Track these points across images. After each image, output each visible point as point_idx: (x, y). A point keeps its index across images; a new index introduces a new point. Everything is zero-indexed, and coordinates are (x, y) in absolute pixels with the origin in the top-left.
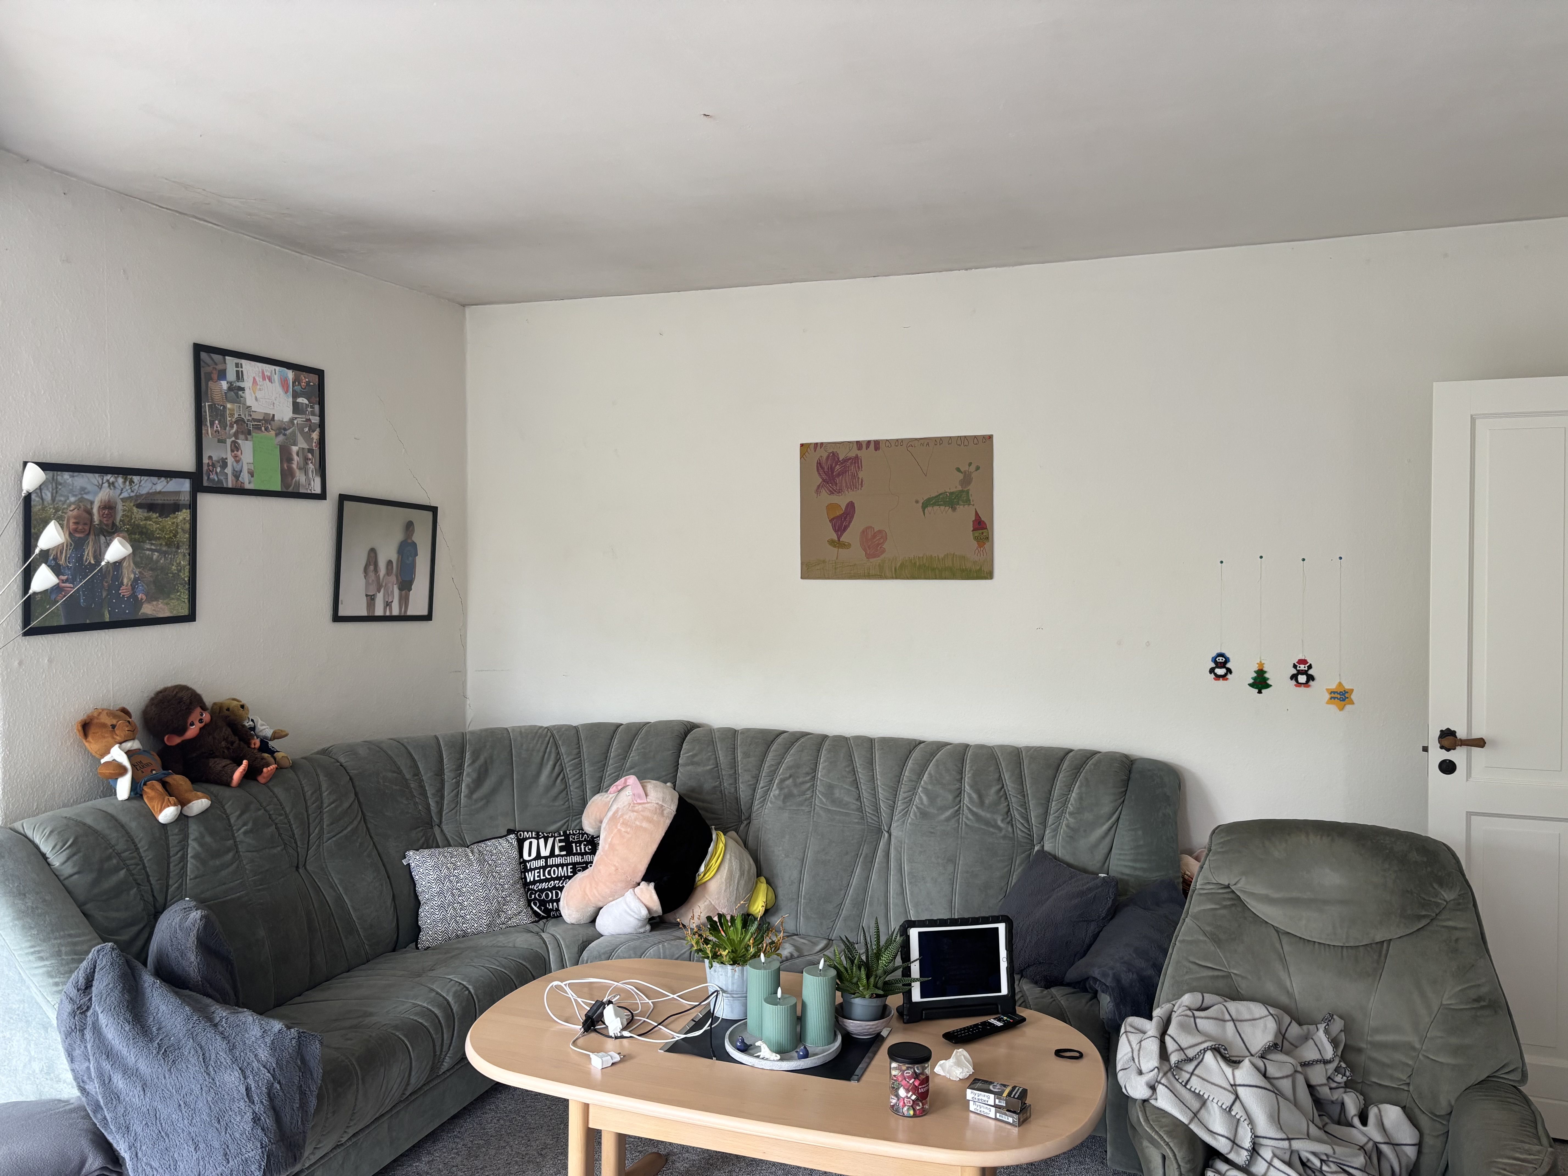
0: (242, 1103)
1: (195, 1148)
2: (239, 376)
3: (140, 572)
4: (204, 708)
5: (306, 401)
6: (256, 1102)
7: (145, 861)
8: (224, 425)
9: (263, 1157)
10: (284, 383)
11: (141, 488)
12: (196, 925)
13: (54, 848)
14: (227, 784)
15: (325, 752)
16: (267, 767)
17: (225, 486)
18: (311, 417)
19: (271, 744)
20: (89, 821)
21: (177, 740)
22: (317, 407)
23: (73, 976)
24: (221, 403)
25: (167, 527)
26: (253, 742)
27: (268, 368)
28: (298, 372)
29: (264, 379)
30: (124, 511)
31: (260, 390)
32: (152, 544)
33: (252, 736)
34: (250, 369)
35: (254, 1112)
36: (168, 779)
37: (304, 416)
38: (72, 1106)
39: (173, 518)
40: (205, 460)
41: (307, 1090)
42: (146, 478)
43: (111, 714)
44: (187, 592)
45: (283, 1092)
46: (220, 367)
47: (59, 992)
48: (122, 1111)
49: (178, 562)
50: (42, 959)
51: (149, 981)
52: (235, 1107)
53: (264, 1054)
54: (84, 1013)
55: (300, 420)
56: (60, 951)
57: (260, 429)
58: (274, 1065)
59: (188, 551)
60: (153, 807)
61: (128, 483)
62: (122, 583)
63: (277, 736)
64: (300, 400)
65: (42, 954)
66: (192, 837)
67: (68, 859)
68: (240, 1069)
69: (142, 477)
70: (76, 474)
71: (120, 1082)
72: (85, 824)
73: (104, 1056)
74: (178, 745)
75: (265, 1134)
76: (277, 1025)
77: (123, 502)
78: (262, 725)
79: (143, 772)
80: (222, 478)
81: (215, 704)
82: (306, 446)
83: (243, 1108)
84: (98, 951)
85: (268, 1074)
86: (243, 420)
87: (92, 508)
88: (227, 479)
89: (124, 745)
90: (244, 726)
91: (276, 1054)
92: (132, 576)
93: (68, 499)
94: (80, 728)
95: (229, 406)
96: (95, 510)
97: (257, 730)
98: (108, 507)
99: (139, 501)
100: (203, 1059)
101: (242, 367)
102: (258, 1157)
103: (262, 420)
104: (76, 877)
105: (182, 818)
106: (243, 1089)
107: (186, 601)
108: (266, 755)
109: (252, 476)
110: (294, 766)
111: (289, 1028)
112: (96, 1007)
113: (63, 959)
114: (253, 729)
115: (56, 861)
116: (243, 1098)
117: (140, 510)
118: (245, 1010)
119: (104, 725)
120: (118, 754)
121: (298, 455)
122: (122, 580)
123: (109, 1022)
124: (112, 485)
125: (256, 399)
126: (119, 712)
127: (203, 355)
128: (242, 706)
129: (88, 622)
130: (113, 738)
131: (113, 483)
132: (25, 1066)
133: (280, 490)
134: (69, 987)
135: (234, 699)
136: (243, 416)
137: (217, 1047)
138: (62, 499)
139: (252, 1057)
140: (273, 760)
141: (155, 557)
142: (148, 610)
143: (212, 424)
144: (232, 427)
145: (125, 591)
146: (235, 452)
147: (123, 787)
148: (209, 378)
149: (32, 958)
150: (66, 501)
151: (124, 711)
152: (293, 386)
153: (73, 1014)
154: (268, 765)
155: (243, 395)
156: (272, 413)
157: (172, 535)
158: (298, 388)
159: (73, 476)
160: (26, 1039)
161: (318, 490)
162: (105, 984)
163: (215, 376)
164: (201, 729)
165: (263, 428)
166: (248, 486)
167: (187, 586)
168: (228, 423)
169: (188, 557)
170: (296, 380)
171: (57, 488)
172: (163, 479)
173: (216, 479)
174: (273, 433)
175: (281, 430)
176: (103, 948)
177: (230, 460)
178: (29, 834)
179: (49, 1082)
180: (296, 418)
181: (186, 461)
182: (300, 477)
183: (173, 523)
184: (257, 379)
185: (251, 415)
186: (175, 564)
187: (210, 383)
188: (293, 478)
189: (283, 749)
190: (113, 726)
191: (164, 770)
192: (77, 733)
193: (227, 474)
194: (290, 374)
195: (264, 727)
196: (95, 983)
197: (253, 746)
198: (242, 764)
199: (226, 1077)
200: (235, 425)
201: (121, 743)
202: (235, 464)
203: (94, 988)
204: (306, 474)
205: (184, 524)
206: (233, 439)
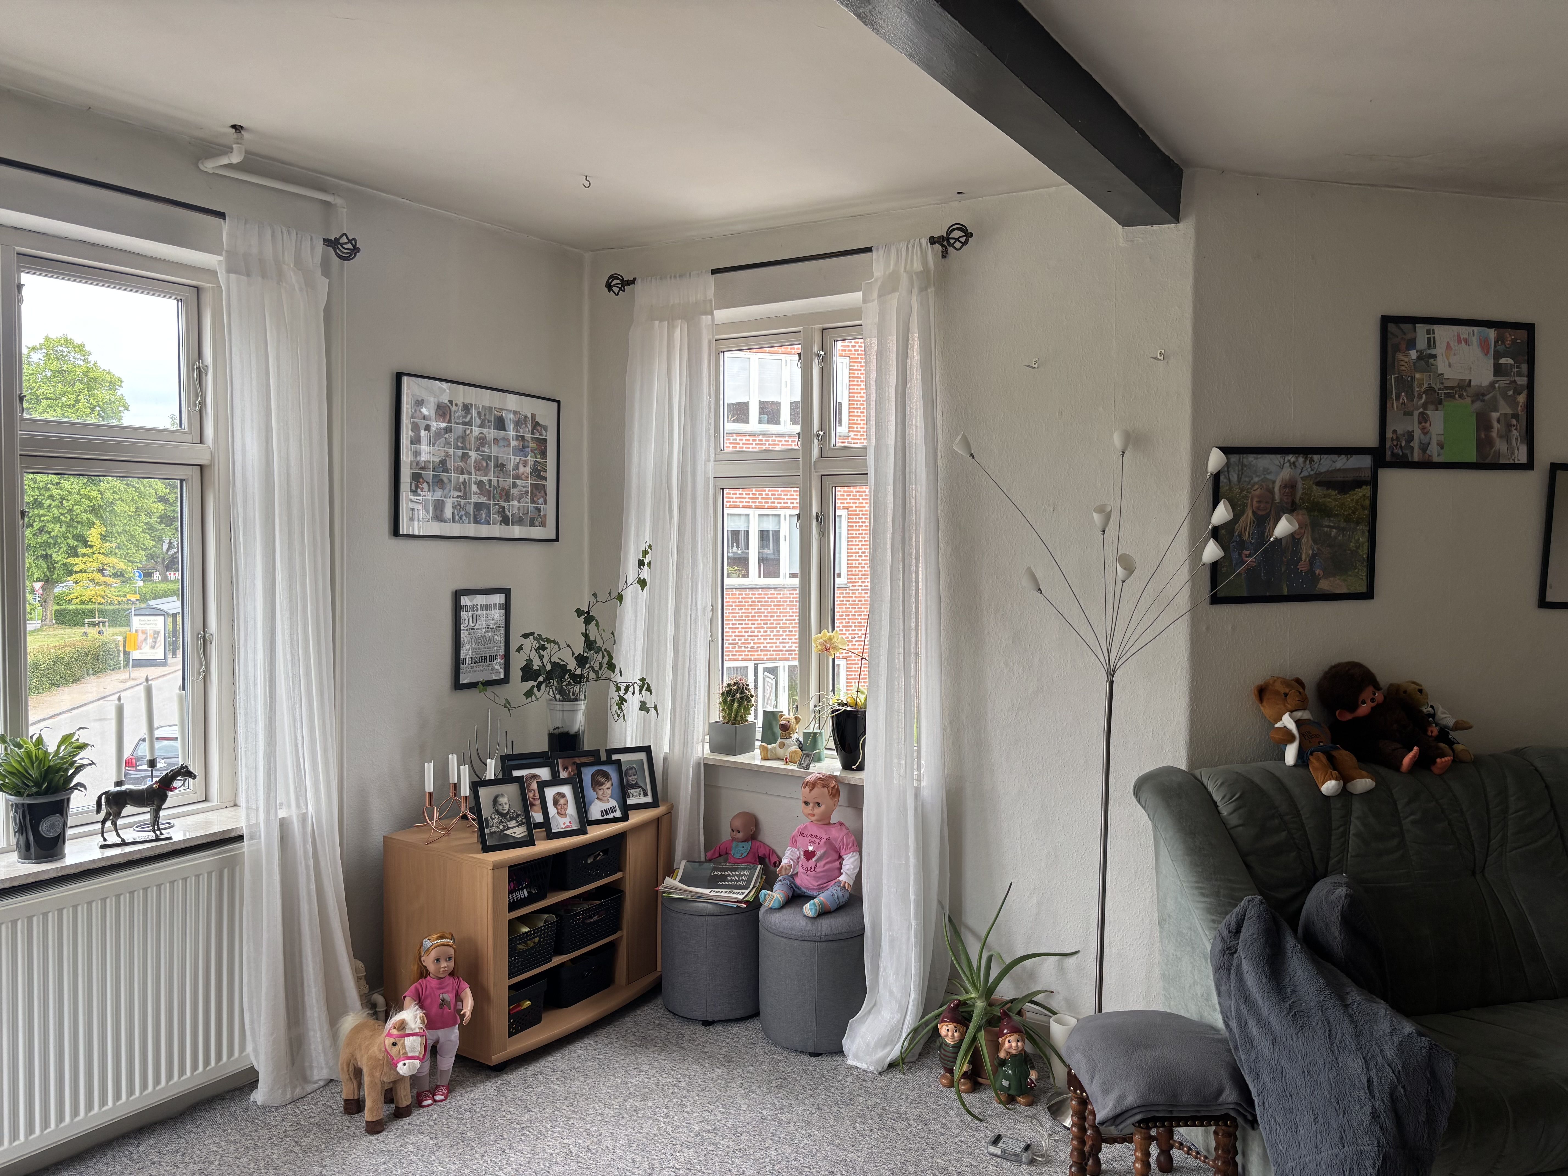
0: (1362, 1093)
1: (1314, 1120)
2: (1431, 343)
3: (1318, 549)
4: (1377, 687)
5: (1511, 361)
6: (1376, 1097)
7: (1307, 828)
8: (1411, 398)
9: (1379, 1157)
10: (1484, 345)
11: (1321, 466)
12: (1341, 902)
13: (1223, 798)
14: (1397, 767)
15: (1518, 752)
16: (1441, 757)
17: (1410, 460)
18: (1517, 379)
19: (1453, 734)
20: (1257, 779)
21: (1348, 717)
22: (1524, 367)
23: (1227, 919)
24: (1409, 374)
25: (1347, 504)
26: (1430, 729)
27: (1464, 331)
28: (1501, 330)
29: (1459, 341)
30: (1303, 489)
31: (1455, 355)
32: (1330, 521)
33: (1430, 724)
34: (1442, 333)
35: (1373, 1107)
36: (1335, 753)
37: (1507, 378)
38: (1220, 1037)
39: (1353, 495)
40: (1389, 435)
41: (1437, 1107)
42: (1326, 456)
43: (1285, 682)
44: (1365, 569)
45: (1407, 1099)
46: (1409, 336)
47: (1215, 929)
48: (1254, 1056)
49: (1356, 538)
50: (1203, 895)
51: (1290, 943)
52: (1356, 1093)
53: (1390, 1052)
54: (1232, 954)
55: (1503, 382)
56: (1219, 892)
57: (1454, 397)
58: (1400, 1068)
59: (1367, 528)
60: (1317, 778)
61: (1308, 462)
62: (1300, 559)
63: (1458, 727)
64: (1503, 361)
65: (1203, 891)
66: (1355, 815)
67: (1235, 811)
68: (1364, 1058)
69: (1322, 456)
70: (1259, 456)
71: (1254, 1029)
72: (1252, 782)
73: (1242, 1000)
74: (1350, 720)
75: (1383, 1134)
76: (1408, 1028)
77: (1303, 480)
78: (1444, 713)
79: (1310, 742)
80: (1407, 452)
81: (1391, 685)
82: (1509, 411)
83: (1363, 1098)
84: (1249, 901)
85: (1391, 1074)
86: (1433, 389)
87: (1273, 488)
88: (1412, 453)
89: (1295, 713)
90: (1422, 712)
91: (1403, 1057)
92: (1311, 552)
93: (1252, 479)
94: (1256, 693)
95: (1417, 376)
96: (1276, 490)
97: (1437, 718)
98: (1290, 486)
99: (1318, 480)
100: (1329, 1035)
101: (1434, 333)
102: (1373, 1154)
103: (1456, 387)
104: (1241, 828)
105: (1344, 793)
106: (1364, 1080)
107: (1364, 578)
108: (1443, 745)
109: (1442, 448)
110: (1477, 762)
111: (1420, 1034)
112: (1241, 953)
113: (1221, 900)
114: (1433, 716)
115: (1225, 810)
116: (1364, 1089)
117: (1319, 488)
118: (1382, 1002)
119: (1277, 693)
120: (1288, 722)
121: (1498, 421)
122: (1301, 555)
123: (1250, 969)
124: (1293, 465)
125: (1450, 366)
126: (1293, 682)
127: (1391, 327)
128: (1421, 691)
129: (1268, 594)
130: (1285, 706)
131: (1294, 463)
132: (1190, 986)
133: (1475, 461)
134: (1222, 926)
135: (1414, 683)
136: (1433, 385)
137: (1343, 1028)
138: (1247, 479)
139: (1378, 1051)
140: (1451, 752)
141: (1333, 534)
142: (1325, 585)
143: (1398, 397)
144: (1420, 397)
145: (1303, 566)
146: (1423, 424)
147: (1291, 754)
148: (1397, 349)
149: (1195, 892)
150: (1250, 481)
151: (1299, 681)
152: (1495, 346)
153: (1223, 952)
154: (1443, 755)
155: (1434, 362)
156: (1467, 378)
157: (1351, 511)
158: (1500, 348)
159: (1257, 458)
160: (1191, 963)
161: (1523, 459)
162: (1250, 934)
163: (1403, 346)
164: (1373, 708)
165: (1457, 396)
166: (1436, 459)
167: (1365, 563)
168: (1416, 395)
169: (1367, 534)
170: (1499, 339)
171: (1242, 469)
172: (1343, 456)
173: (1401, 454)
174: (1469, 400)
175: (1479, 395)
176: (1253, 899)
177: (1417, 433)
178: (1205, 781)
179: (1207, 1008)
180: (1498, 381)
181: (1368, 437)
182: (1501, 446)
183: (1352, 500)
184: (1452, 343)
185: (1442, 383)
186: (1353, 540)
187: (1398, 355)
188: (1491, 449)
189: (1464, 741)
190: (1286, 695)
191: (1332, 743)
192: (1253, 698)
193: (1412, 448)
194: (1492, 334)
195: (1446, 716)
196: (1243, 930)
197: (1430, 734)
198: (1412, 750)
199: (1350, 1062)
200: (1424, 395)
201: (1292, 712)
202: (1422, 436)
203: (1241, 934)
204: (1508, 441)
205: (1364, 500)
206: (1421, 410)
